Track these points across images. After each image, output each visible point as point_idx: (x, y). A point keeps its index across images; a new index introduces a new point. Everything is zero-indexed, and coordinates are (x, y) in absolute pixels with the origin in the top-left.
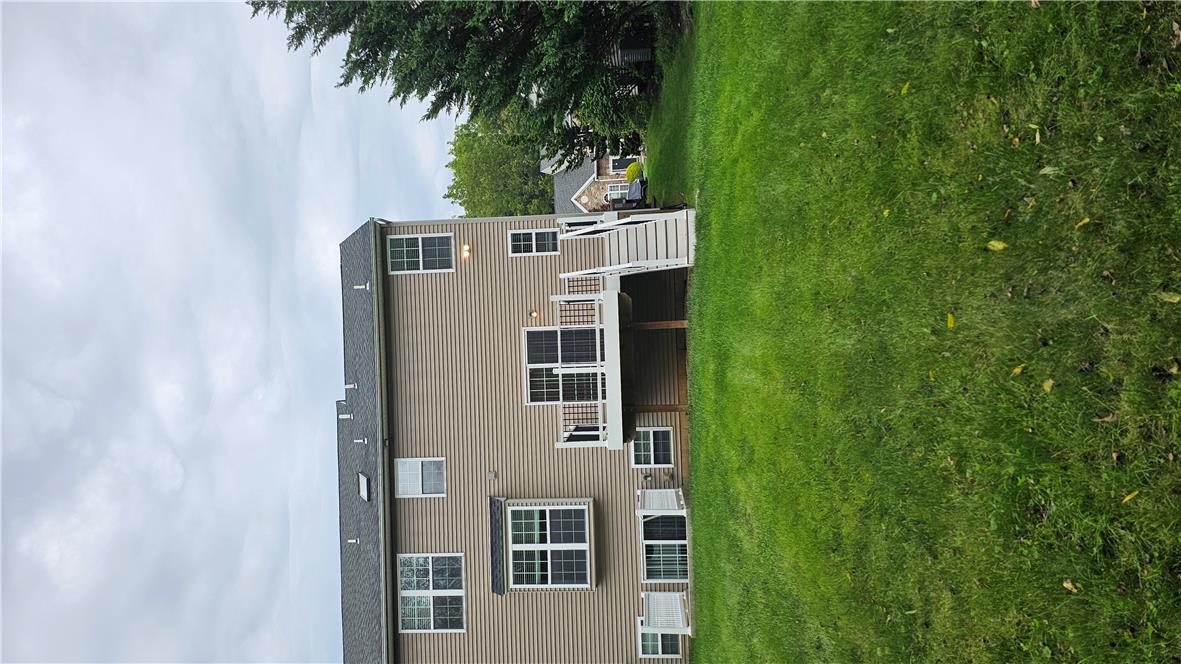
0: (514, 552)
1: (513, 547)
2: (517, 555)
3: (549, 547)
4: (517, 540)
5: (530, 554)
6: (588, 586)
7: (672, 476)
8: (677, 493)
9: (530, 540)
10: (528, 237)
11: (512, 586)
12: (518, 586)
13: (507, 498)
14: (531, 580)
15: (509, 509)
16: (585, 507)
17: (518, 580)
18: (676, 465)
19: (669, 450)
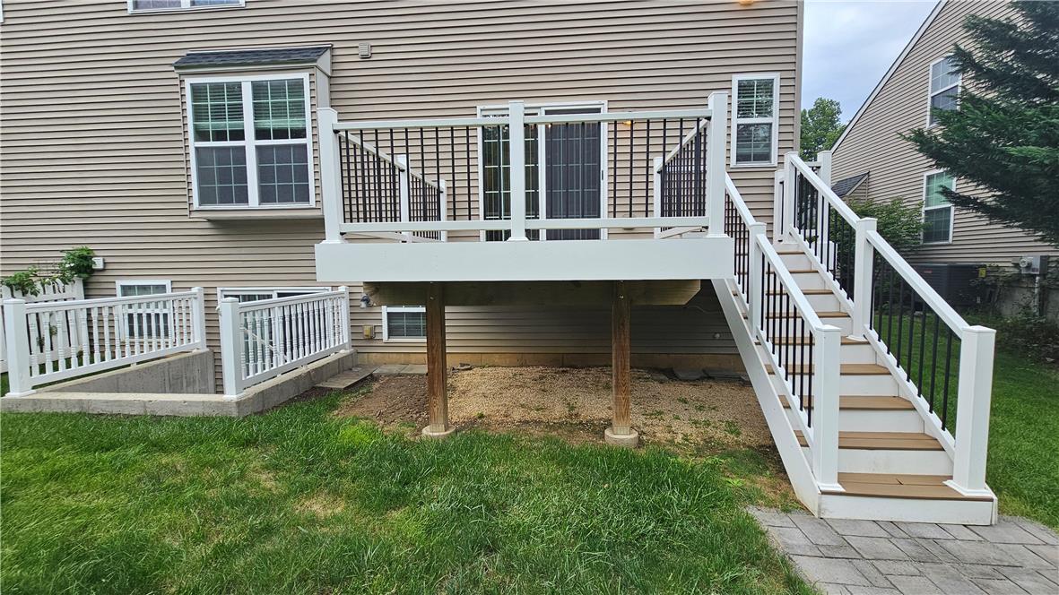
0: (239, 85)
1: (246, 82)
2: (235, 90)
3: (250, 143)
4: (258, 89)
5: (237, 112)
6: (196, 206)
7: (371, 339)
8: (343, 347)
9: (259, 112)
10: (764, 109)
11: (189, 81)
12: (188, 92)
13: (330, 77)
14: (199, 114)
15: (304, 76)
16: (312, 203)
17: (198, 91)
18: (388, 345)
19: (409, 335)
